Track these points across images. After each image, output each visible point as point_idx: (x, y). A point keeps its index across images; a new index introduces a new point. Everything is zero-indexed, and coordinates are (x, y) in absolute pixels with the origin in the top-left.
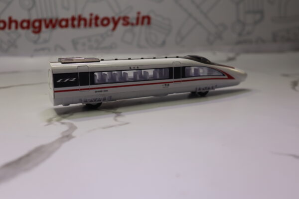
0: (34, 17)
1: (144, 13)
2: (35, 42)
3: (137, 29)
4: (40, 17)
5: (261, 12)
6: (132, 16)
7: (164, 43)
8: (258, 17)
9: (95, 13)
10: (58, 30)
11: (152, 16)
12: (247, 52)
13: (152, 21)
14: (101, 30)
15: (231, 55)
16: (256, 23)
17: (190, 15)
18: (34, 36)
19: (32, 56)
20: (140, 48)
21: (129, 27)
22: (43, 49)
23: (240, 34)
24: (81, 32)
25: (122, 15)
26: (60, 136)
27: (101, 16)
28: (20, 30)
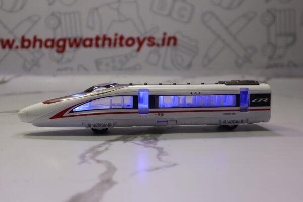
0: (58, 36)
1: (170, 34)
2: (58, 61)
3: (163, 50)
4: (64, 36)
5: (294, 36)
6: (158, 37)
7: (190, 65)
8: (290, 39)
9: (120, 34)
10: (82, 49)
11: (178, 36)
12: (278, 76)
13: (179, 42)
14: (126, 50)
16: (288, 46)
17: (218, 37)
18: (57, 55)
19: (54, 75)
20: (165, 69)
21: (154, 48)
22: (66, 69)
23: (270, 58)
24: (106, 52)
25: (148, 35)
26: (98, 181)
27: (126, 36)
28: (44, 49)
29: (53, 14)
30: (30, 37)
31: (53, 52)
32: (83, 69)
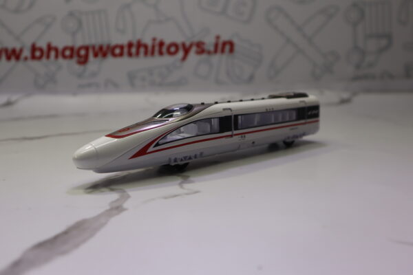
0: (79, 43)
1: (225, 37)
2: (80, 76)
3: (216, 58)
4: (87, 42)
5: (389, 37)
6: (209, 41)
7: (251, 78)
8: (384, 42)
9: (159, 37)
10: (110, 60)
11: (235, 41)
12: (368, 91)
13: (236, 48)
14: (167, 59)
15: (345, 95)
17: (288, 40)
18: (78, 68)
19: (75, 94)
20: (219, 84)
21: (204, 56)
22: (89, 85)
23: (358, 66)
24: (140, 63)
25: (196, 40)
26: (108, 208)
27: (167, 41)
28: (61, 60)
29: (71, 14)
30: (42, 44)
31: (73, 63)
32: (112, 86)
